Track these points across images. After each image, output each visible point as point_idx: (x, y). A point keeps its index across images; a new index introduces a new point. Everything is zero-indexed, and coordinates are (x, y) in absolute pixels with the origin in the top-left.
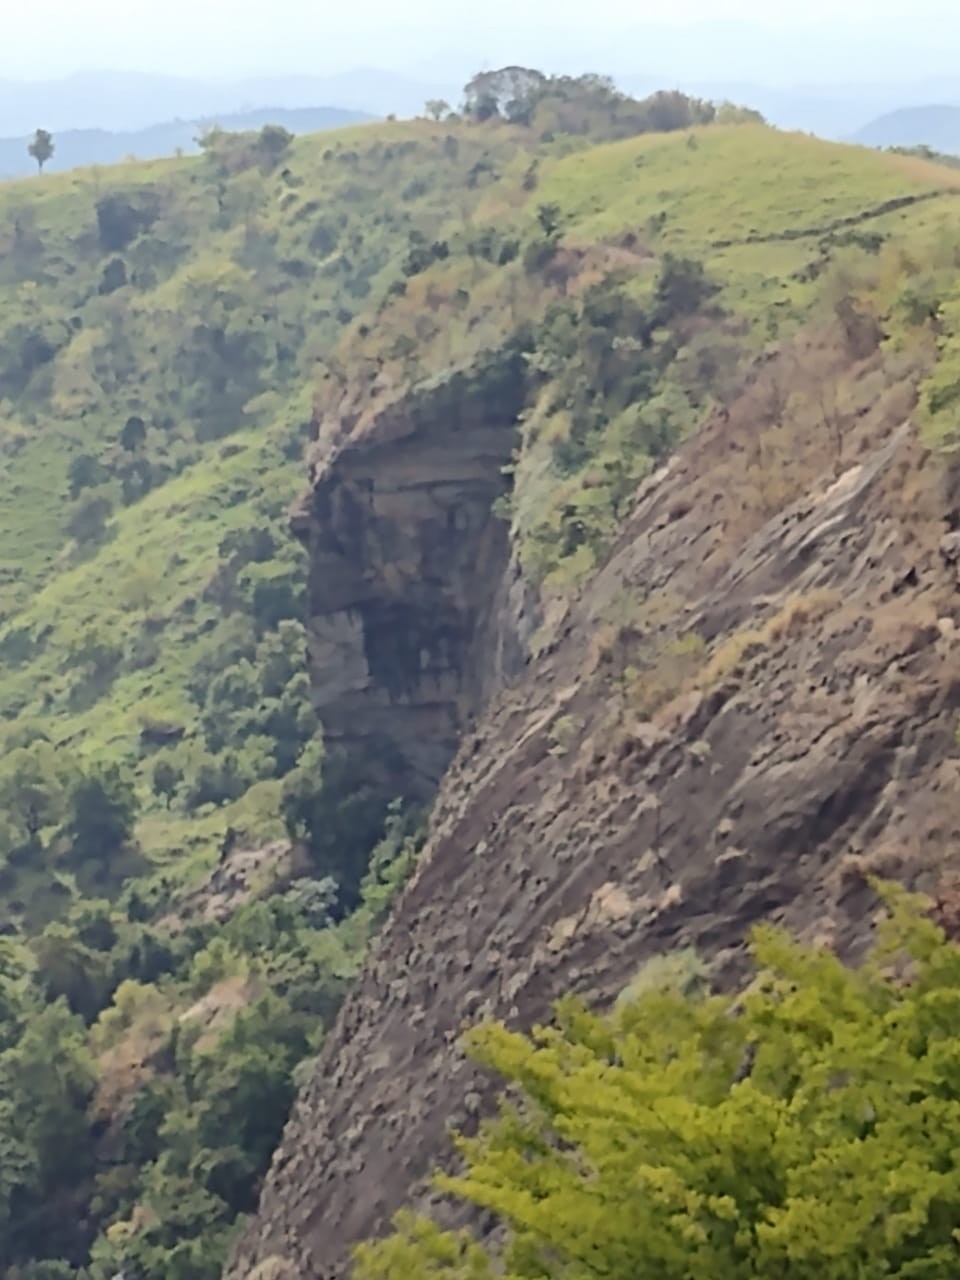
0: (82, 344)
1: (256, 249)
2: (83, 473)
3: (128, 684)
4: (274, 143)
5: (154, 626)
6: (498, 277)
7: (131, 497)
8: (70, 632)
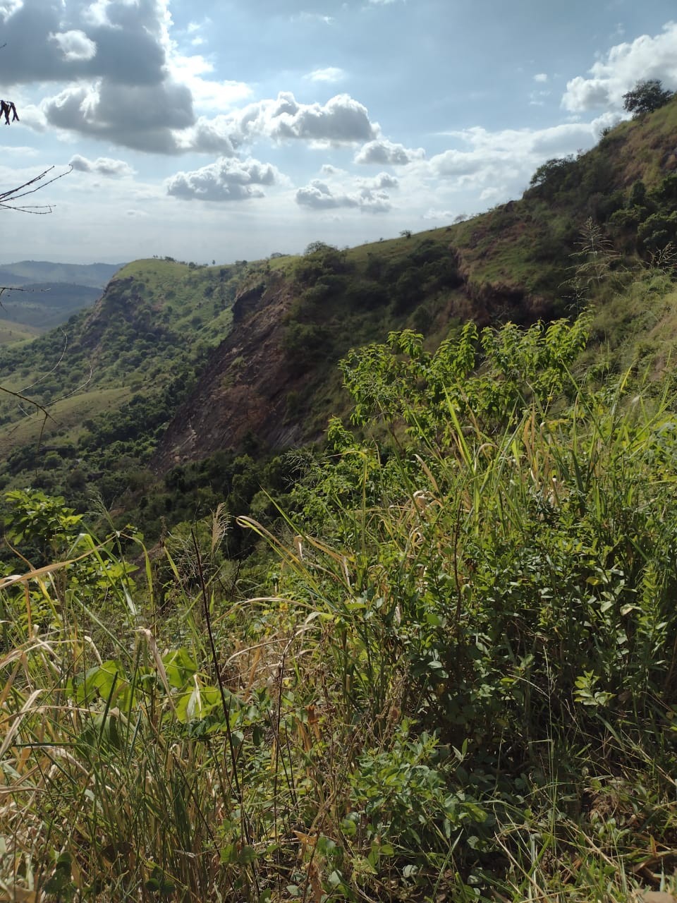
0: (217, 289)
1: (241, 277)
2: (216, 306)
3: (219, 335)
4: (245, 263)
5: (224, 327)
6: (261, 275)
7: (222, 310)
8: (212, 328)
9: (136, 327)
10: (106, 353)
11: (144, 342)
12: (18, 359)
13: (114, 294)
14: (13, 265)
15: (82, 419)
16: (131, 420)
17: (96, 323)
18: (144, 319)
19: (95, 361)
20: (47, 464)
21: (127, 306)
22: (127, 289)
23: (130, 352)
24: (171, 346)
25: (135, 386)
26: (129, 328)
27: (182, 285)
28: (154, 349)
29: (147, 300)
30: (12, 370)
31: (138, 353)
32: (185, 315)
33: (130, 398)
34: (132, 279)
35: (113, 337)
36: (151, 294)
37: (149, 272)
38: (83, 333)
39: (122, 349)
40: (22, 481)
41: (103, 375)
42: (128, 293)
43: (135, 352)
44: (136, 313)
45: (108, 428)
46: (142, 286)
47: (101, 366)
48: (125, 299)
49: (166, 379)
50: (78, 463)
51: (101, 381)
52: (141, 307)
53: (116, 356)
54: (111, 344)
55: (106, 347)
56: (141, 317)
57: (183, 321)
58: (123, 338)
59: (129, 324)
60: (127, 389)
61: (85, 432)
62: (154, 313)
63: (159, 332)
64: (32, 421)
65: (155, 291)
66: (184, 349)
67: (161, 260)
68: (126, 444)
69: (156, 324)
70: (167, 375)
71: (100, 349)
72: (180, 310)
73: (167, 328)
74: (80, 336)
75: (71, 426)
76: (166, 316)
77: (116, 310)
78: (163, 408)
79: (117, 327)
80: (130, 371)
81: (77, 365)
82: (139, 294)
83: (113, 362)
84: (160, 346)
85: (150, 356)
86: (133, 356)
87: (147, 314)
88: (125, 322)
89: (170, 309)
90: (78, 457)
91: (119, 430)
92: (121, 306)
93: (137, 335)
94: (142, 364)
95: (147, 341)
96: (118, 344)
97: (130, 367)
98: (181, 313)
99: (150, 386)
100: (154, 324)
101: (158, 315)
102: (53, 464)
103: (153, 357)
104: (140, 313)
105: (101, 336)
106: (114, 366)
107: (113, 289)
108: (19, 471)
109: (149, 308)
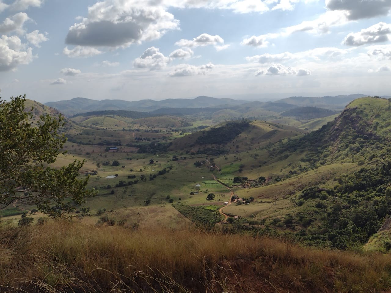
9: (358, 132)
10: (342, 144)
11: (362, 140)
12: (298, 144)
13: (347, 116)
14: (286, 99)
15: (333, 177)
16: (362, 181)
17: (337, 130)
18: (362, 128)
19: (336, 148)
20: (321, 197)
21: (353, 121)
22: (354, 113)
23: (355, 145)
24: (378, 143)
25: (360, 163)
26: (354, 132)
27: (384, 111)
28: (367, 144)
29: (365, 119)
30: (295, 150)
31: (358, 145)
32: (386, 126)
33: (359, 169)
34: (357, 108)
35: (346, 136)
36: (367, 115)
37: (366, 104)
38: (330, 134)
39: (350, 143)
40: (311, 203)
41: (340, 155)
42: (354, 115)
43: (357, 145)
44: (358, 125)
45: (351, 184)
46: (362, 112)
47: (339, 151)
48: (352, 118)
49: (378, 161)
50: (336, 199)
51: (339, 158)
52: (361, 122)
53: (347, 146)
54: (344, 140)
55: (341, 142)
56: (361, 127)
57: (385, 129)
58: (351, 137)
59: (354, 130)
60: (356, 164)
61: (337, 183)
62: (368, 125)
63: (371, 135)
64: (308, 175)
65: (369, 114)
66: (385, 144)
67: (372, 98)
68: (361, 193)
69: (369, 131)
70: (378, 159)
71: (338, 142)
72: (383, 124)
73: (376, 133)
74: (328, 135)
75: (328, 179)
76: (375, 127)
77: (347, 123)
78: (381, 177)
79: (348, 132)
80: (355, 154)
81: (327, 150)
82: (360, 116)
83: (345, 149)
84: (371, 142)
85: (366, 147)
86: (356, 147)
87: (364, 126)
88: (352, 129)
89: (377, 123)
90: (336, 196)
91: (357, 185)
92: (350, 121)
93: (358, 136)
94: (361, 151)
95: (364, 139)
96: (348, 140)
97: (354, 152)
98: (384, 125)
99: (369, 164)
100: (368, 131)
101: (371, 126)
102: (324, 198)
103: (367, 148)
104: (361, 125)
105: (339, 136)
106: (346, 151)
107: (347, 113)
108: (308, 198)
109: (366, 122)
